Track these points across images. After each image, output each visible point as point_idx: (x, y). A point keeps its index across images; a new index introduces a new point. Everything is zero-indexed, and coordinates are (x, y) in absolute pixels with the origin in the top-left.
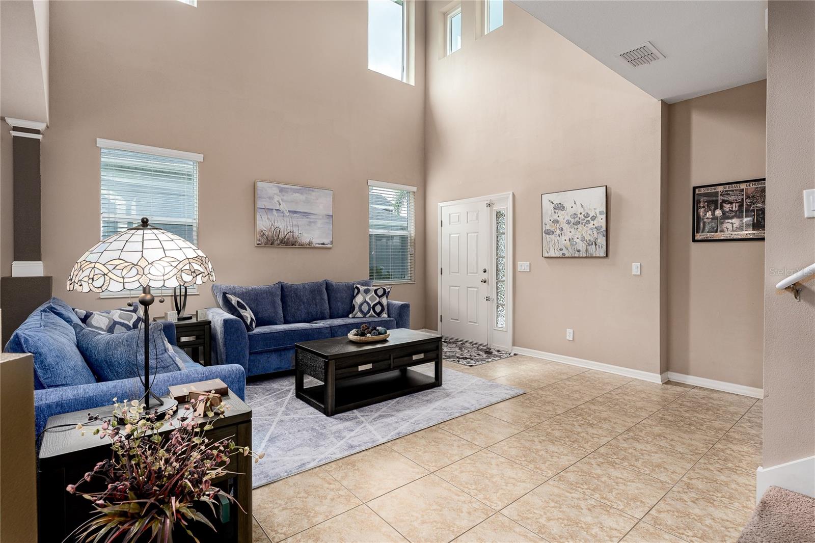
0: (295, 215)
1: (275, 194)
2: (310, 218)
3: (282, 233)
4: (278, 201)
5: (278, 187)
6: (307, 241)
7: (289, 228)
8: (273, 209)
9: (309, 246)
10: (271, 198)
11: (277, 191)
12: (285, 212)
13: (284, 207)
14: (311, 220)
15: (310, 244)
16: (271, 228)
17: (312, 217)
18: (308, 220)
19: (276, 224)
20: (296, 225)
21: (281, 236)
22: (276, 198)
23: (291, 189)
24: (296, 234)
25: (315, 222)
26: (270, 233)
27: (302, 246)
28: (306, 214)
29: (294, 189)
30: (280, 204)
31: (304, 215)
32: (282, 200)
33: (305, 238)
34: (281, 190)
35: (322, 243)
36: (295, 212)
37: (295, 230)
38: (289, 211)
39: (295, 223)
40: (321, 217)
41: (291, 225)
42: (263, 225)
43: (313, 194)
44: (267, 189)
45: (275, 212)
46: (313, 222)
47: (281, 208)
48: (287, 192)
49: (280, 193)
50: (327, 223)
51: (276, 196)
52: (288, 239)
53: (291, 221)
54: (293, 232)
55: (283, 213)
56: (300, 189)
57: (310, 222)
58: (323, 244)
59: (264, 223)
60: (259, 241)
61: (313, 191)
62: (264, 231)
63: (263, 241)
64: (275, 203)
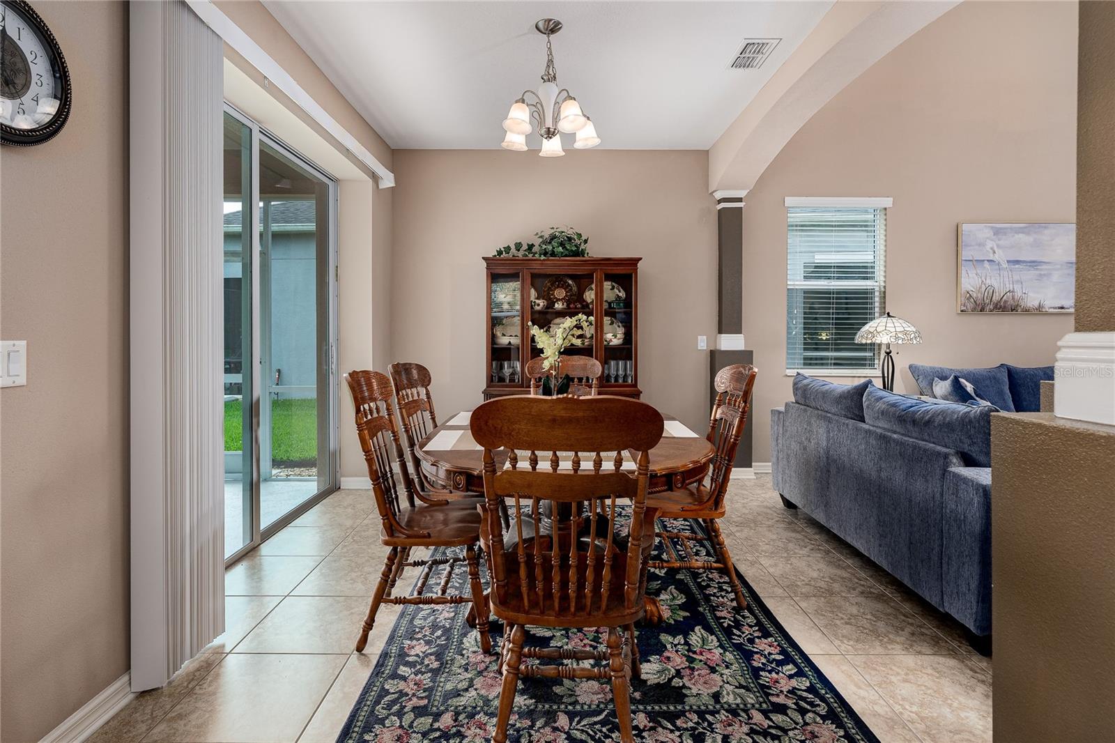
0: (1017, 266)
1: (987, 238)
2: (1041, 270)
3: (997, 294)
4: (992, 248)
5: (992, 228)
6: (1036, 304)
7: (1007, 286)
8: (984, 260)
9: (1039, 311)
10: (981, 245)
11: (990, 234)
12: (1001, 262)
13: (1000, 256)
14: (1042, 273)
15: (1040, 308)
16: (980, 288)
17: (1044, 267)
18: (1038, 272)
19: (988, 282)
20: (1017, 281)
21: (996, 298)
22: (989, 244)
23: (1011, 228)
24: (1018, 294)
25: (1048, 275)
26: (979, 295)
27: (1027, 311)
28: (1034, 264)
29: (1015, 228)
30: (994, 252)
31: (1030, 266)
32: (998, 246)
33: (1032, 301)
34: (997, 232)
35: (1060, 306)
36: (1017, 262)
37: (1017, 288)
38: (1008, 262)
39: (1016, 277)
40: (1059, 267)
41: (1011, 282)
42: (970, 284)
43: (1046, 232)
44: (975, 232)
45: (986, 265)
46: (1044, 275)
47: (996, 258)
48: (1005, 234)
49: (995, 237)
51: (988, 240)
52: (1005, 302)
53: (1010, 276)
54: (1013, 292)
55: (999, 264)
56: (1026, 227)
57: (1041, 275)
58: (1062, 308)
59: (971, 281)
60: (964, 306)
61: (1045, 227)
62: (971, 292)
63: (970, 306)
64: (987, 251)
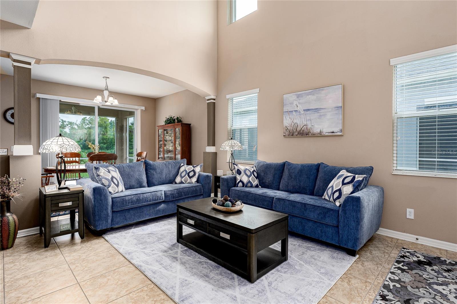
0: (308, 112)
1: (294, 100)
2: (320, 113)
3: (299, 127)
4: (296, 105)
5: (296, 94)
6: (318, 131)
7: (304, 122)
8: (293, 111)
9: (320, 135)
10: (292, 103)
11: (295, 97)
12: (301, 111)
13: (300, 108)
14: (321, 114)
15: (321, 132)
16: (292, 124)
17: (322, 111)
18: (319, 114)
19: (295, 121)
20: (309, 120)
21: (299, 129)
22: (295, 103)
23: (305, 93)
24: (309, 126)
25: (324, 115)
26: (291, 128)
27: (314, 135)
28: (317, 110)
29: (307, 93)
30: (297, 106)
31: (315, 111)
32: (299, 103)
33: (316, 129)
34: (298, 96)
35: (332, 131)
36: (308, 110)
37: (309, 123)
38: (304, 110)
39: (308, 118)
40: (331, 110)
41: (306, 121)
42: (287, 123)
43: (323, 92)
44: (290, 98)
45: (294, 113)
46: (323, 115)
47: (298, 109)
48: (302, 97)
49: (298, 99)
50: (336, 114)
51: (294, 101)
52: (303, 131)
53: (305, 117)
54: (306, 125)
55: (300, 112)
56: (312, 92)
57: (320, 116)
58: (333, 132)
59: (287, 122)
60: (285, 133)
61: (322, 90)
62: (287, 127)
63: (287, 133)
64: (294, 106)
